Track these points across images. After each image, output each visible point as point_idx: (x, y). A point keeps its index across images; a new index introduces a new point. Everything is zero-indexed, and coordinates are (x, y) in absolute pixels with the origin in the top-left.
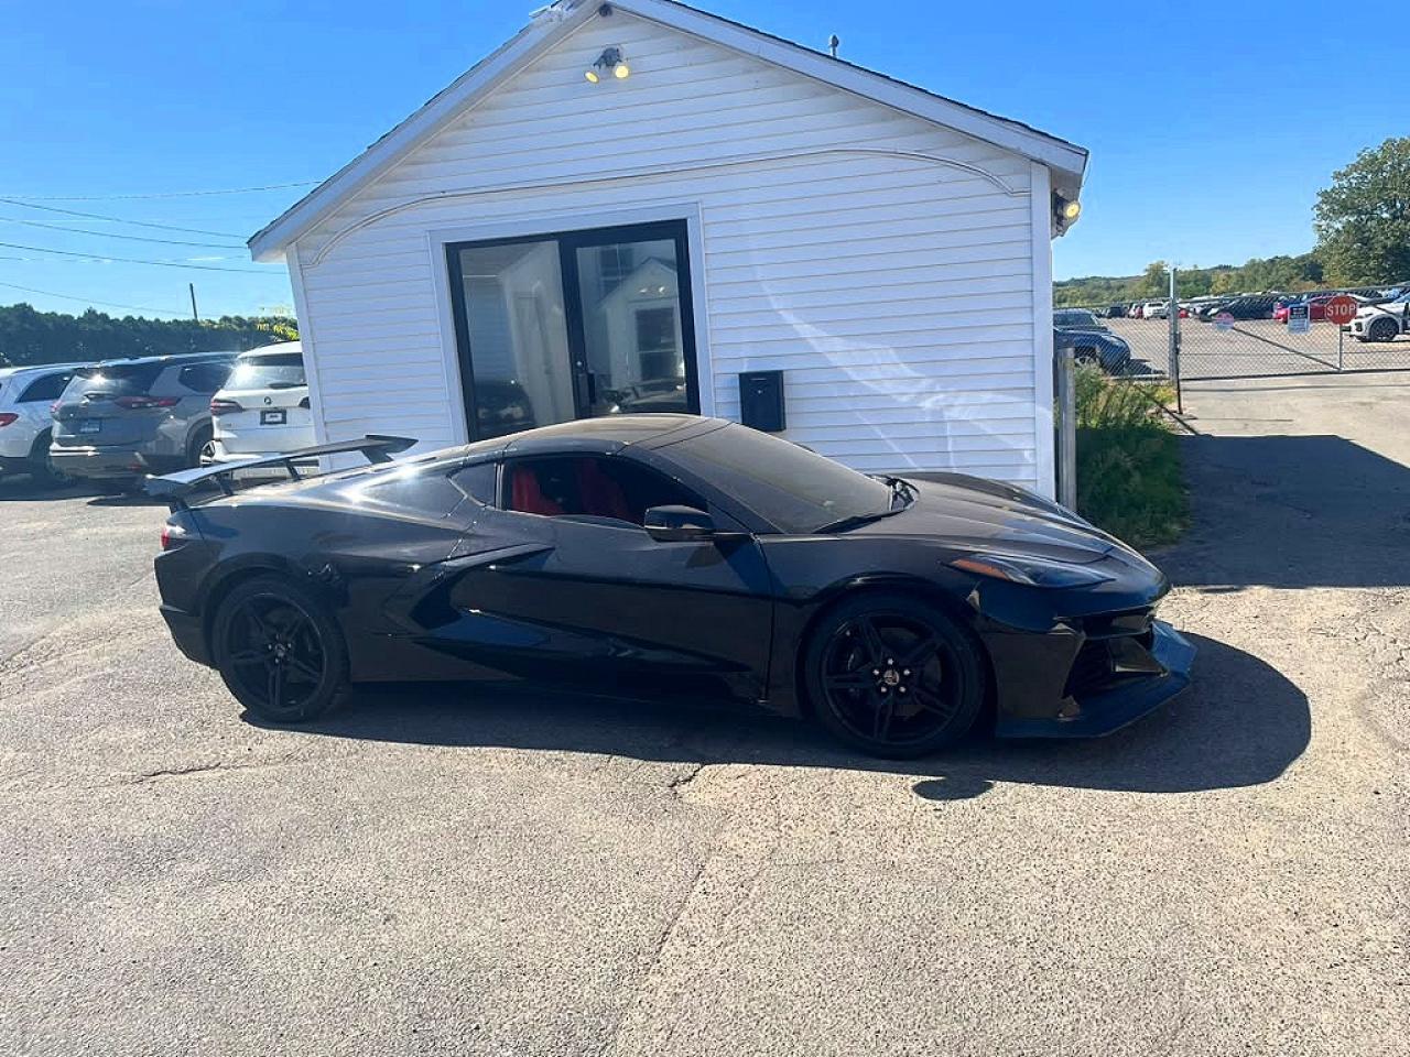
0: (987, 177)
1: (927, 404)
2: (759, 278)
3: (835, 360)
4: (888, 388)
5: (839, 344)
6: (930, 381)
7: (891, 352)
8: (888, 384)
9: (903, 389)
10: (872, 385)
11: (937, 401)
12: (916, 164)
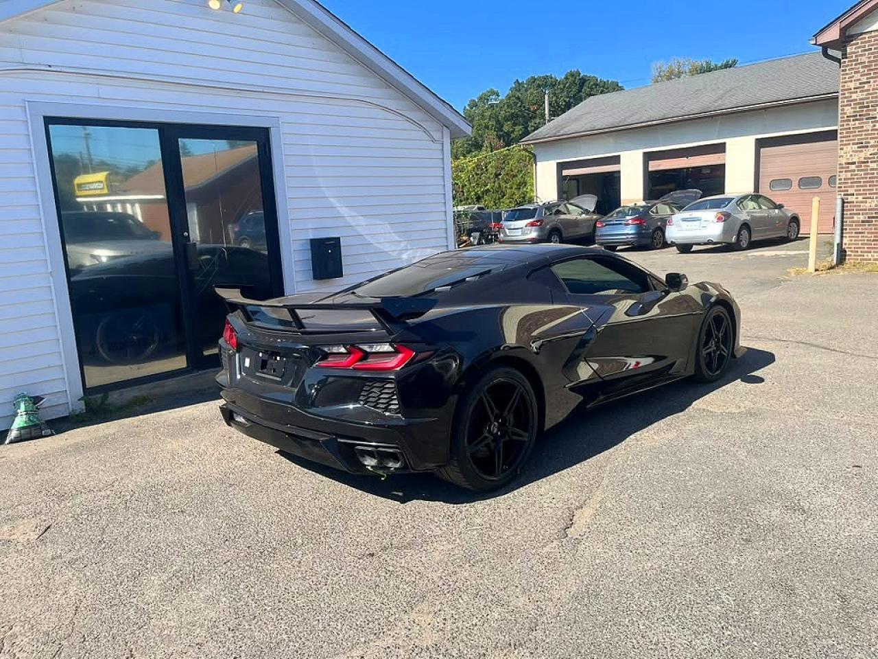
0: (425, 131)
1: (405, 256)
2: (316, 175)
3: (360, 230)
4: (387, 247)
5: (362, 221)
6: (406, 242)
7: (388, 226)
8: (387, 245)
9: (394, 248)
10: (378, 246)
11: (409, 255)
12: (395, 117)
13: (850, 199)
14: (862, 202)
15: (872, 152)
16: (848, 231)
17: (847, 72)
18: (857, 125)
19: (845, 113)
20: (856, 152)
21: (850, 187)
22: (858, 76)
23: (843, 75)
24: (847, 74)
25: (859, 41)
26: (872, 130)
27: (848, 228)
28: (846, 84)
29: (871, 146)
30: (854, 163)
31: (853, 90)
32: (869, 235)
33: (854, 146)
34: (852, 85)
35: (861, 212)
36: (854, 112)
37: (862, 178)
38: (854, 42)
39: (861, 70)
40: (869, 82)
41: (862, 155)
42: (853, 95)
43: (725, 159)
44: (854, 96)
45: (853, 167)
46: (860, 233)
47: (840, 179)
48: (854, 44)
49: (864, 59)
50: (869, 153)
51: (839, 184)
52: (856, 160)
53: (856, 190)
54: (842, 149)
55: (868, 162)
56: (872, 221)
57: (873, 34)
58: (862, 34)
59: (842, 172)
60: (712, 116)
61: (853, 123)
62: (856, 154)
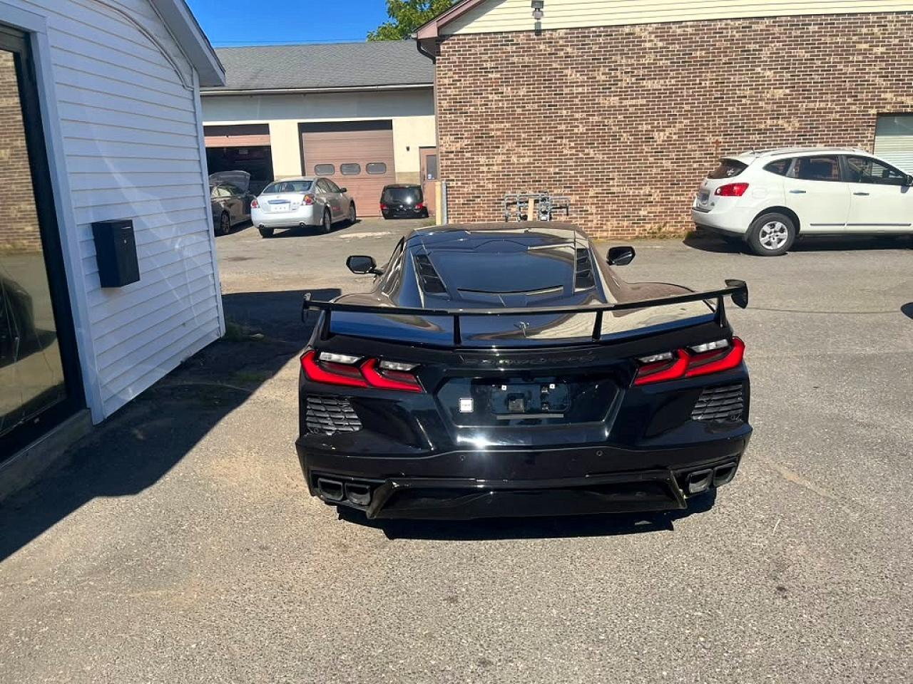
13: (451, 184)
14: (461, 187)
15: (466, 143)
16: (452, 213)
17: (442, 69)
18: (453, 118)
19: (442, 107)
20: (453, 142)
21: (451, 173)
22: (450, 74)
23: (438, 71)
24: (441, 71)
25: (450, 42)
26: (465, 123)
27: (452, 210)
28: (441, 80)
29: (466, 138)
30: (453, 152)
31: (447, 86)
32: (469, 216)
33: (451, 137)
34: (446, 81)
35: (461, 196)
36: (450, 106)
37: (460, 166)
38: (446, 42)
39: (453, 69)
40: (460, 80)
41: (458, 145)
42: (447, 90)
43: (270, 141)
44: (449, 92)
45: (452, 156)
46: (461, 214)
47: (442, 167)
48: (446, 44)
49: (454, 58)
50: (464, 144)
51: (442, 170)
52: (454, 149)
53: (456, 177)
54: (441, 139)
55: (463, 152)
56: (470, 204)
57: (461, 37)
58: (452, 35)
59: (443, 160)
60: (251, 95)
61: (449, 116)
62: (454, 144)
